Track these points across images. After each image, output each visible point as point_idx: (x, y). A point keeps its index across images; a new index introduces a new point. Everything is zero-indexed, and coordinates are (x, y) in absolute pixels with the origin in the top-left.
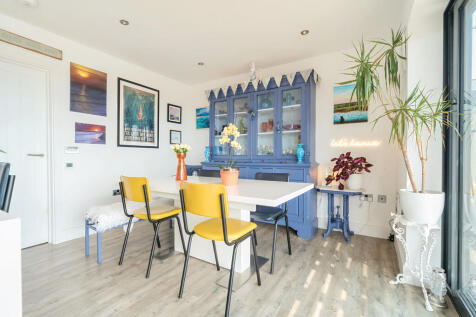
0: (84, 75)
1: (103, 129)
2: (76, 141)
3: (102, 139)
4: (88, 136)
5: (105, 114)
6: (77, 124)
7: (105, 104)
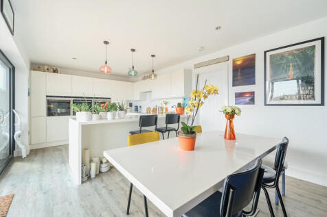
0: (239, 63)
1: (252, 94)
2: (236, 104)
3: (252, 101)
4: (242, 100)
5: (254, 83)
6: (236, 94)
7: (254, 76)
